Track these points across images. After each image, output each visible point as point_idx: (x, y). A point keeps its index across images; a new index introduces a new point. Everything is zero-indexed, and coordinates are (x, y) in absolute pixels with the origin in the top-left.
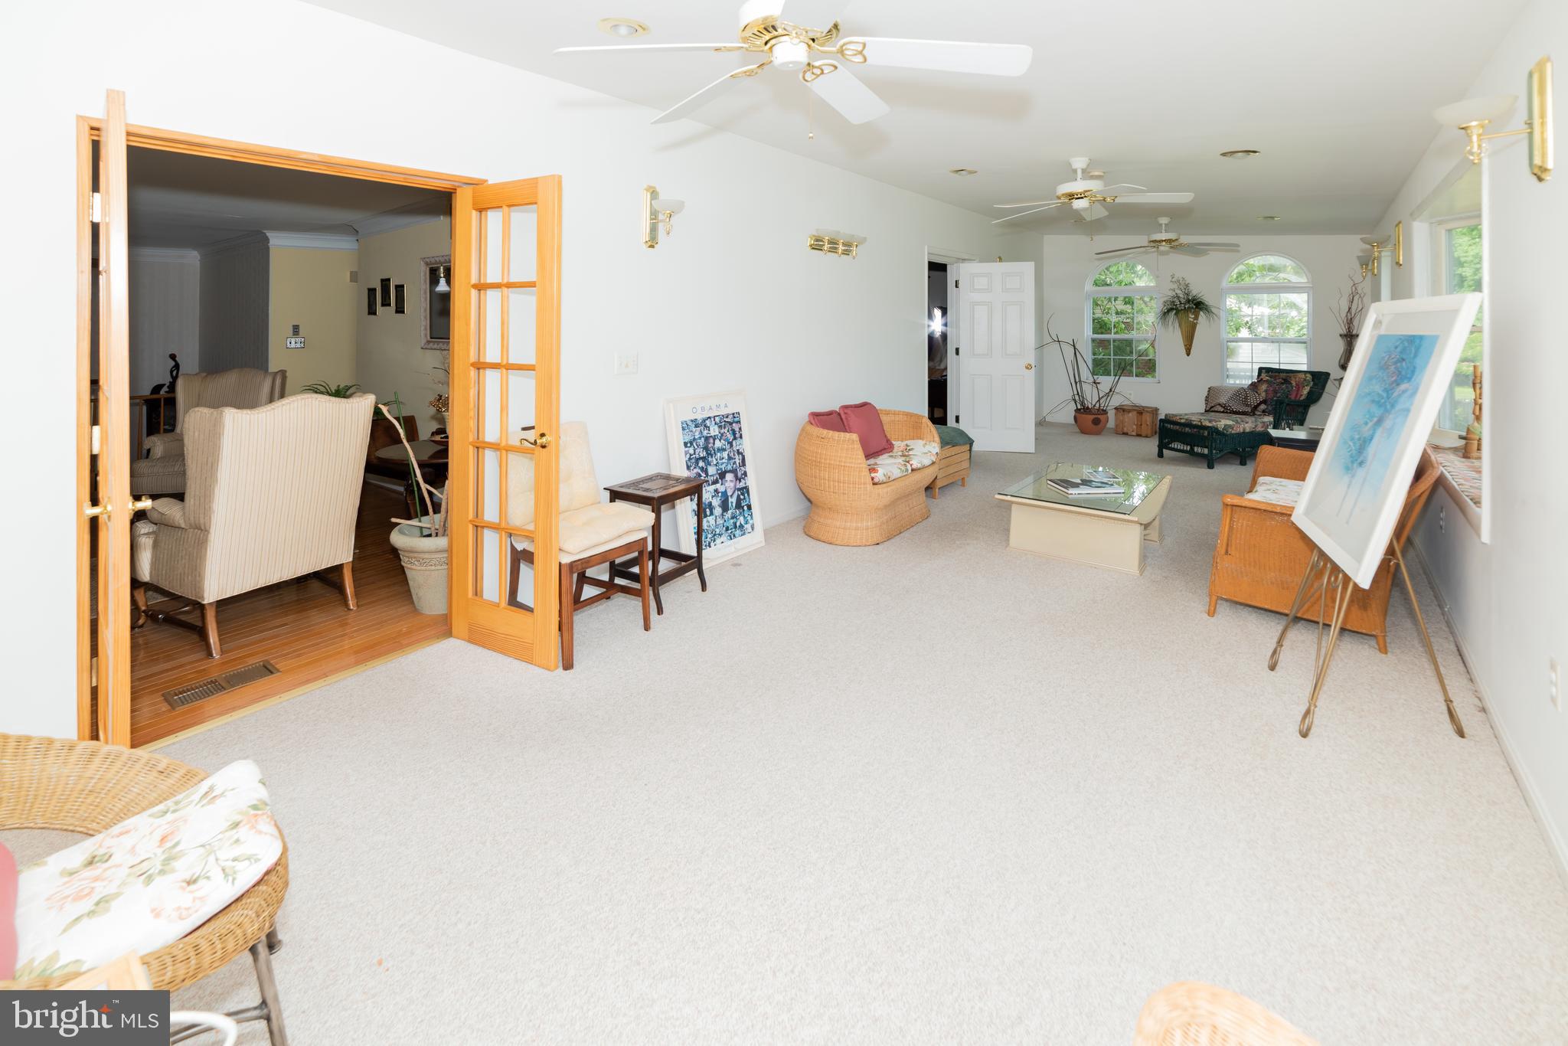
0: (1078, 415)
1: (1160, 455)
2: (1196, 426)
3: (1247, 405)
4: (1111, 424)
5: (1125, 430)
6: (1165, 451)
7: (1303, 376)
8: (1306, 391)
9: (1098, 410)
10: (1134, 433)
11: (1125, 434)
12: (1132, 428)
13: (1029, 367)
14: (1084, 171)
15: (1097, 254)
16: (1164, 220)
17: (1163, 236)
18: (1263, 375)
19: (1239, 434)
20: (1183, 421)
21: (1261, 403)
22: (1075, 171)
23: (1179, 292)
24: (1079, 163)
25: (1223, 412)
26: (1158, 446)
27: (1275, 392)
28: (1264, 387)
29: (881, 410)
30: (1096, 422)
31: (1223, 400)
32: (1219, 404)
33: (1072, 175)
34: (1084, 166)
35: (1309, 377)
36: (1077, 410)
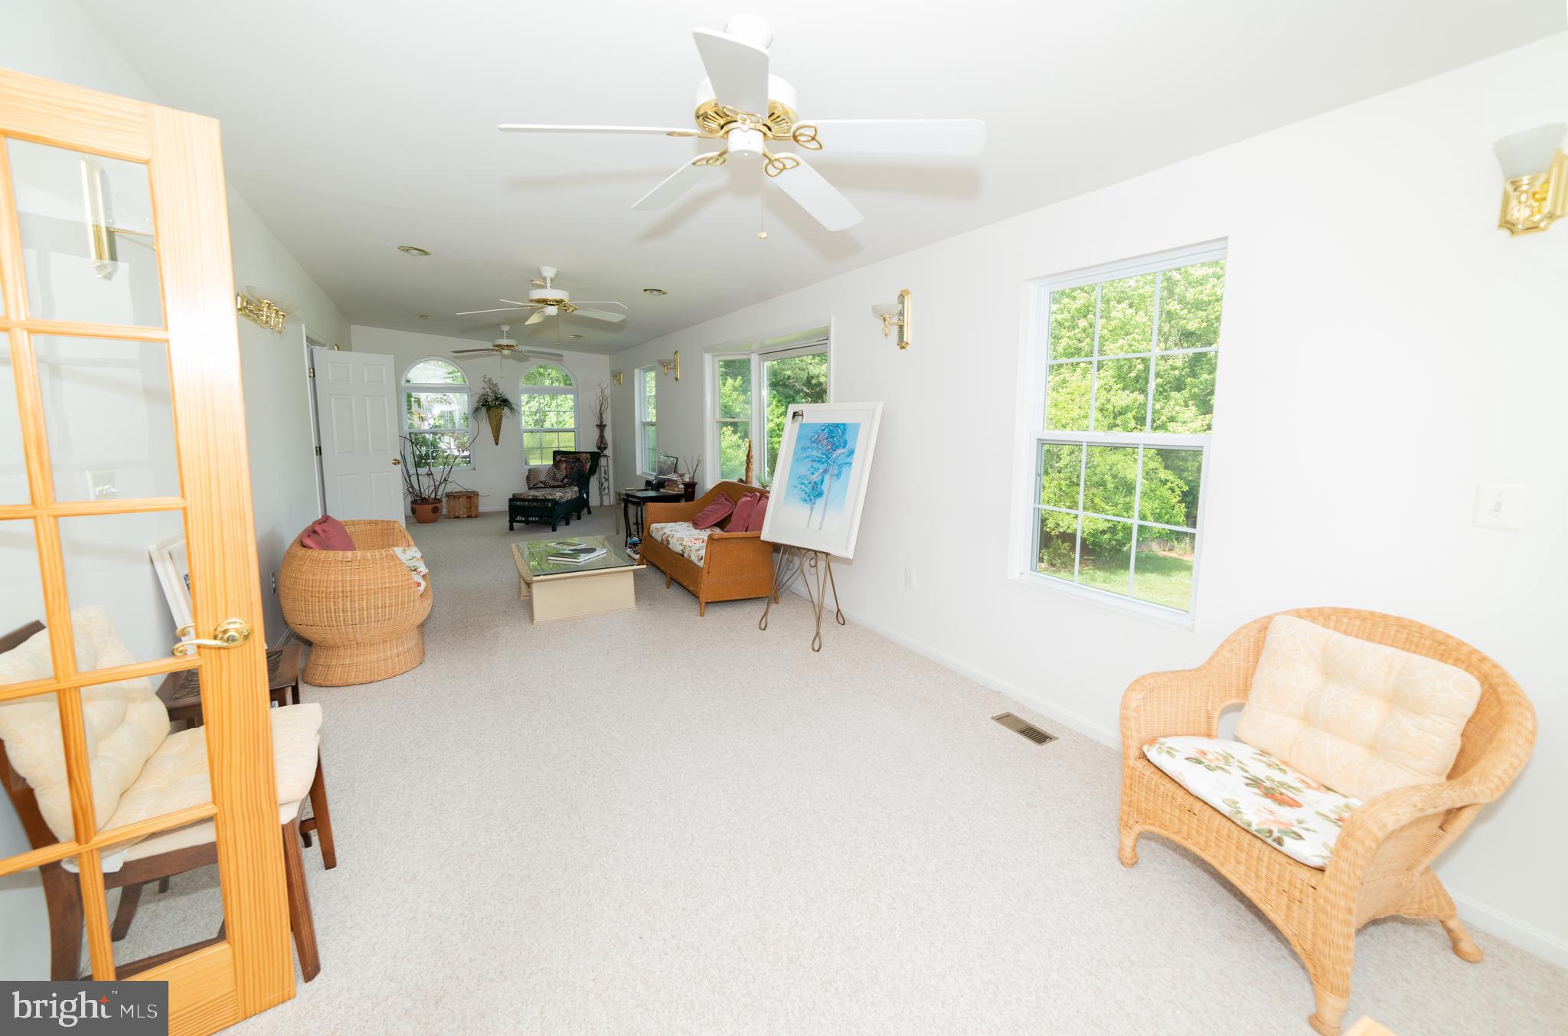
0: (415, 506)
1: (511, 528)
2: (542, 500)
3: (556, 481)
4: (444, 511)
5: (457, 514)
6: (515, 524)
7: (585, 455)
8: (588, 465)
9: (435, 499)
10: (465, 516)
11: (458, 517)
12: (462, 512)
13: (397, 462)
15: (453, 352)
16: (505, 328)
17: (504, 342)
18: (558, 458)
19: (568, 501)
20: (530, 498)
21: (565, 477)
23: (487, 390)
24: (549, 272)
25: (544, 488)
26: (510, 521)
27: (572, 468)
28: (564, 465)
29: (346, 522)
30: (436, 510)
31: (542, 478)
32: (541, 482)
34: (554, 277)
35: (589, 456)
36: (414, 502)
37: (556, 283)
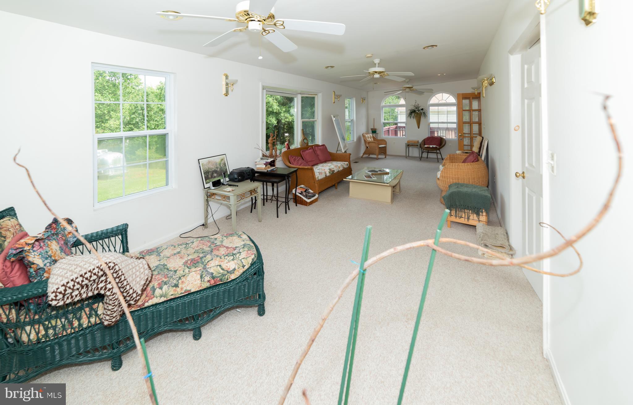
14: (379, 64)
22: (375, 64)
24: (377, 61)
33: (374, 65)
34: (379, 62)
37: (380, 65)
